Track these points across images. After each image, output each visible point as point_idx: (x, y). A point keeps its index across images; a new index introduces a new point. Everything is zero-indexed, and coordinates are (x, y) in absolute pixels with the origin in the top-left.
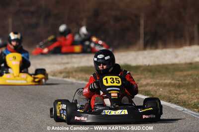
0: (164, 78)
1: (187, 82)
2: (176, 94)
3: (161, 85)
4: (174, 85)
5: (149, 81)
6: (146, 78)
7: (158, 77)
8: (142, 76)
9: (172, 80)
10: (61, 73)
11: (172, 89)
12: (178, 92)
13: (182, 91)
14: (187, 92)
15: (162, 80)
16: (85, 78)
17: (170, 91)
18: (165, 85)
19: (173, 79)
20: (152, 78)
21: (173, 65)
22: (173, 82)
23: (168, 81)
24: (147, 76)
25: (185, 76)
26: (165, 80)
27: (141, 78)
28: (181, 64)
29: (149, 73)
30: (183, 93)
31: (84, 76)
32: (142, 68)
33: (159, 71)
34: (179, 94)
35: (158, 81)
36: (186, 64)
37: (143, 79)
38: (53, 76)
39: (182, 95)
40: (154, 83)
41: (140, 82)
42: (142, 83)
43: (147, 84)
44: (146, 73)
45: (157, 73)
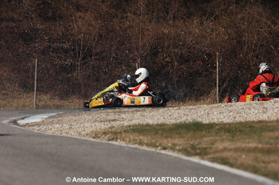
0: (247, 141)
3: (243, 150)
4: (262, 151)
5: (227, 144)
6: (222, 141)
7: (239, 139)
8: (217, 138)
9: (258, 143)
11: (259, 155)
12: (267, 159)
15: (245, 143)
16: (138, 140)
17: (256, 159)
18: (250, 150)
19: (261, 142)
20: (230, 140)
21: (260, 122)
22: (260, 146)
23: (252, 145)
24: (224, 137)
25: (277, 138)
26: (249, 143)
27: (216, 141)
29: (227, 134)
30: (273, 161)
31: (137, 138)
32: (217, 127)
33: (241, 131)
34: (269, 162)
35: (239, 145)
37: (219, 142)
38: (94, 138)
39: (273, 164)
40: (233, 147)
41: (214, 146)
42: (217, 147)
43: (225, 149)
44: (222, 133)
45: (238, 134)
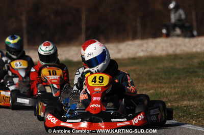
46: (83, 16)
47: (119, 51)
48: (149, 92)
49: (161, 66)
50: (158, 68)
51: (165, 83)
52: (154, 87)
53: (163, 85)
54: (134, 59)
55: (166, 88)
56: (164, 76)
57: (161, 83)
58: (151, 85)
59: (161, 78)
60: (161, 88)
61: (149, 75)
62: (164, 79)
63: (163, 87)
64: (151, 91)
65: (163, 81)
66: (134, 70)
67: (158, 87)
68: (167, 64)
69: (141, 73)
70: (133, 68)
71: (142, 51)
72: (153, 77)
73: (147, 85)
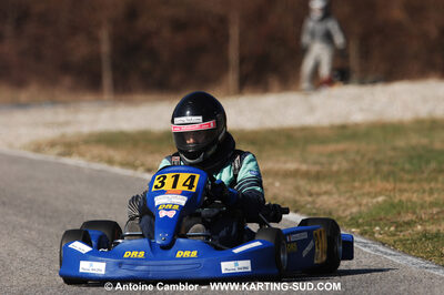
0: (283, 158)
1: (335, 168)
2: (311, 195)
3: (276, 174)
4: (306, 175)
7: (269, 157)
9: (301, 163)
10: (52, 144)
11: (302, 183)
12: (315, 189)
13: (325, 187)
14: (334, 190)
15: (279, 162)
17: (297, 189)
18: (287, 175)
19: (304, 161)
21: (303, 129)
22: (304, 167)
23: (292, 166)
25: (331, 155)
26: (285, 162)
28: (323, 128)
30: (325, 193)
31: (103, 153)
34: (318, 195)
35: (269, 165)
36: (332, 127)
38: (35, 151)
39: (325, 198)
45: (267, 147)
46: (234, 32)
47: (312, 109)
48: (375, 201)
49: (401, 143)
50: (394, 149)
51: (411, 181)
52: (386, 190)
53: (405, 186)
54: (343, 127)
55: (413, 193)
56: (407, 166)
57: (401, 180)
58: (380, 184)
59: (403, 170)
60: (402, 191)
61: (377, 164)
62: (409, 172)
63: (405, 190)
64: (380, 199)
65: (407, 177)
66: (343, 152)
67: (394, 189)
68: (415, 140)
69: (358, 158)
70: (341, 146)
71: (361, 110)
72: (385, 168)
73: (371, 185)
